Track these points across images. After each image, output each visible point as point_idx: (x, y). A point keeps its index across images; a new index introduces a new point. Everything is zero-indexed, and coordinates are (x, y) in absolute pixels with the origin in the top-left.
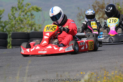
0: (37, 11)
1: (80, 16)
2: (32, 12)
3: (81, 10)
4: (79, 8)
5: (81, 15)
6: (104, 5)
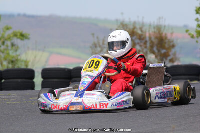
0: (22, 39)
1: (96, 47)
2: (13, 41)
3: (98, 38)
4: (93, 34)
5: (98, 46)
6: (135, 30)
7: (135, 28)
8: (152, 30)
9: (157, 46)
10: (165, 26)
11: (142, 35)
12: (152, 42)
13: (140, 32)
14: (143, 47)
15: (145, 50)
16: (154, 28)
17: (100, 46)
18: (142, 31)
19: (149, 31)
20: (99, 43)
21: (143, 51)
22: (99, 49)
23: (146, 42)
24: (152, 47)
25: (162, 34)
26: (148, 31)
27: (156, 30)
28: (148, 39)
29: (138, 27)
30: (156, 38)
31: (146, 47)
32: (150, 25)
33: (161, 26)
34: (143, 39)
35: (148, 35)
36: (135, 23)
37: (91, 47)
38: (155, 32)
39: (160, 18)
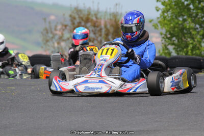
7: (89, 14)
8: (108, 17)
9: (113, 34)
10: (121, 14)
11: (97, 22)
12: (107, 30)
13: (94, 19)
14: (97, 35)
15: (99, 39)
16: (110, 15)
17: (52, 32)
18: (97, 18)
19: (104, 18)
20: (51, 28)
21: (97, 40)
22: (51, 35)
23: (101, 29)
24: (107, 35)
25: (118, 21)
26: (102, 18)
27: (112, 17)
28: (103, 26)
29: (92, 13)
30: (112, 26)
31: (101, 35)
32: (106, 12)
33: (117, 13)
34: (97, 27)
35: (103, 23)
36: (90, 8)
37: (42, 33)
38: (110, 19)
39: (117, 4)
